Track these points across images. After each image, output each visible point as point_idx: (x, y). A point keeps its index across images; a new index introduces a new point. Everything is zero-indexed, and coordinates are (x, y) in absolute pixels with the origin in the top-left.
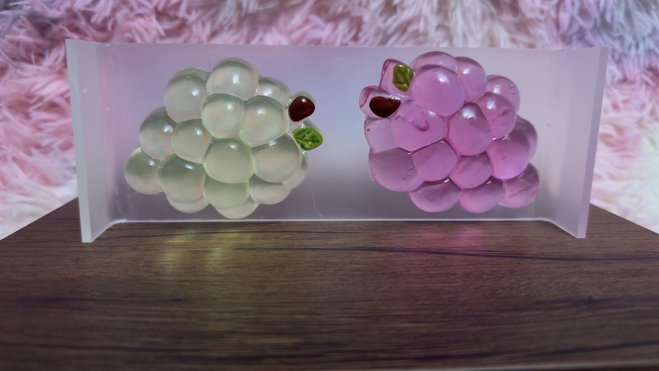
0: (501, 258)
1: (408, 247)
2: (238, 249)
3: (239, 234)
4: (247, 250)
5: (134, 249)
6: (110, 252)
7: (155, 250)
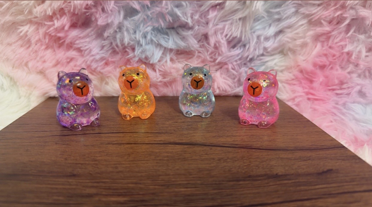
0: (240, 148)
1: (195, 142)
2: (109, 144)
3: (111, 134)
4: (113, 144)
5: (56, 143)
6: (44, 146)
7: (67, 144)
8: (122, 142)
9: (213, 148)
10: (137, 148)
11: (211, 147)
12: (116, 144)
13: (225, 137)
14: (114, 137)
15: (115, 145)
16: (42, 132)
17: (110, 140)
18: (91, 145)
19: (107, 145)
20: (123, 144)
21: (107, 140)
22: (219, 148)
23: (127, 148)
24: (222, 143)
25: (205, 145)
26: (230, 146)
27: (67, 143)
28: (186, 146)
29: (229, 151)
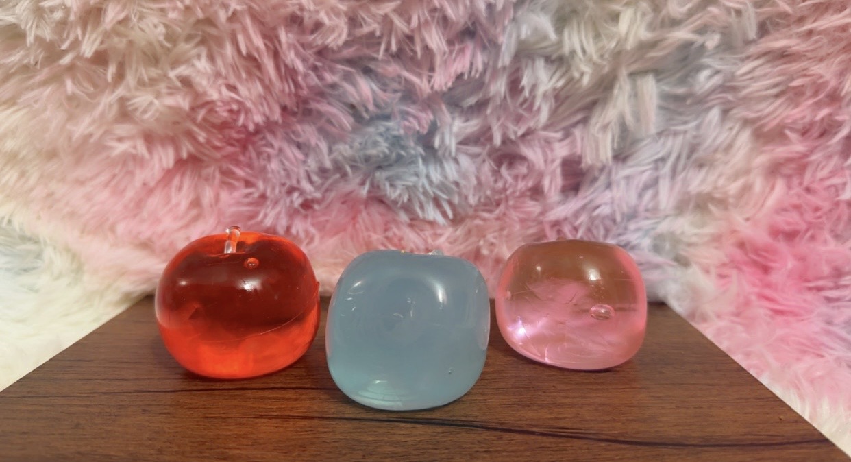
0: (570, 439)
1: (463, 419)
2: (261, 416)
3: (270, 391)
4: (271, 418)
5: (144, 411)
6: (116, 416)
7: (168, 413)
8: (292, 414)
9: (507, 436)
10: (326, 430)
11: (501, 433)
12: (277, 417)
13: (535, 408)
14: (275, 398)
15: (274, 421)
16: (117, 383)
17: (264, 406)
18: (221, 418)
19: (257, 420)
20: (294, 417)
21: (259, 408)
22: (519, 437)
23: (302, 428)
24: (528, 422)
25: (488, 429)
26: (546, 430)
27: (166, 411)
28: (439, 429)
29: (543, 445)
